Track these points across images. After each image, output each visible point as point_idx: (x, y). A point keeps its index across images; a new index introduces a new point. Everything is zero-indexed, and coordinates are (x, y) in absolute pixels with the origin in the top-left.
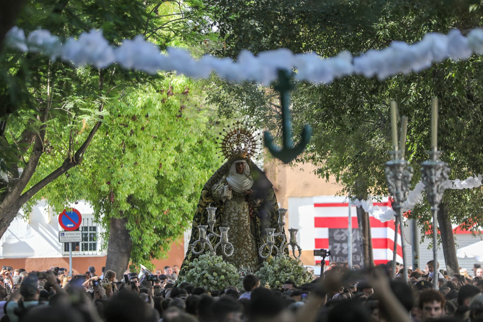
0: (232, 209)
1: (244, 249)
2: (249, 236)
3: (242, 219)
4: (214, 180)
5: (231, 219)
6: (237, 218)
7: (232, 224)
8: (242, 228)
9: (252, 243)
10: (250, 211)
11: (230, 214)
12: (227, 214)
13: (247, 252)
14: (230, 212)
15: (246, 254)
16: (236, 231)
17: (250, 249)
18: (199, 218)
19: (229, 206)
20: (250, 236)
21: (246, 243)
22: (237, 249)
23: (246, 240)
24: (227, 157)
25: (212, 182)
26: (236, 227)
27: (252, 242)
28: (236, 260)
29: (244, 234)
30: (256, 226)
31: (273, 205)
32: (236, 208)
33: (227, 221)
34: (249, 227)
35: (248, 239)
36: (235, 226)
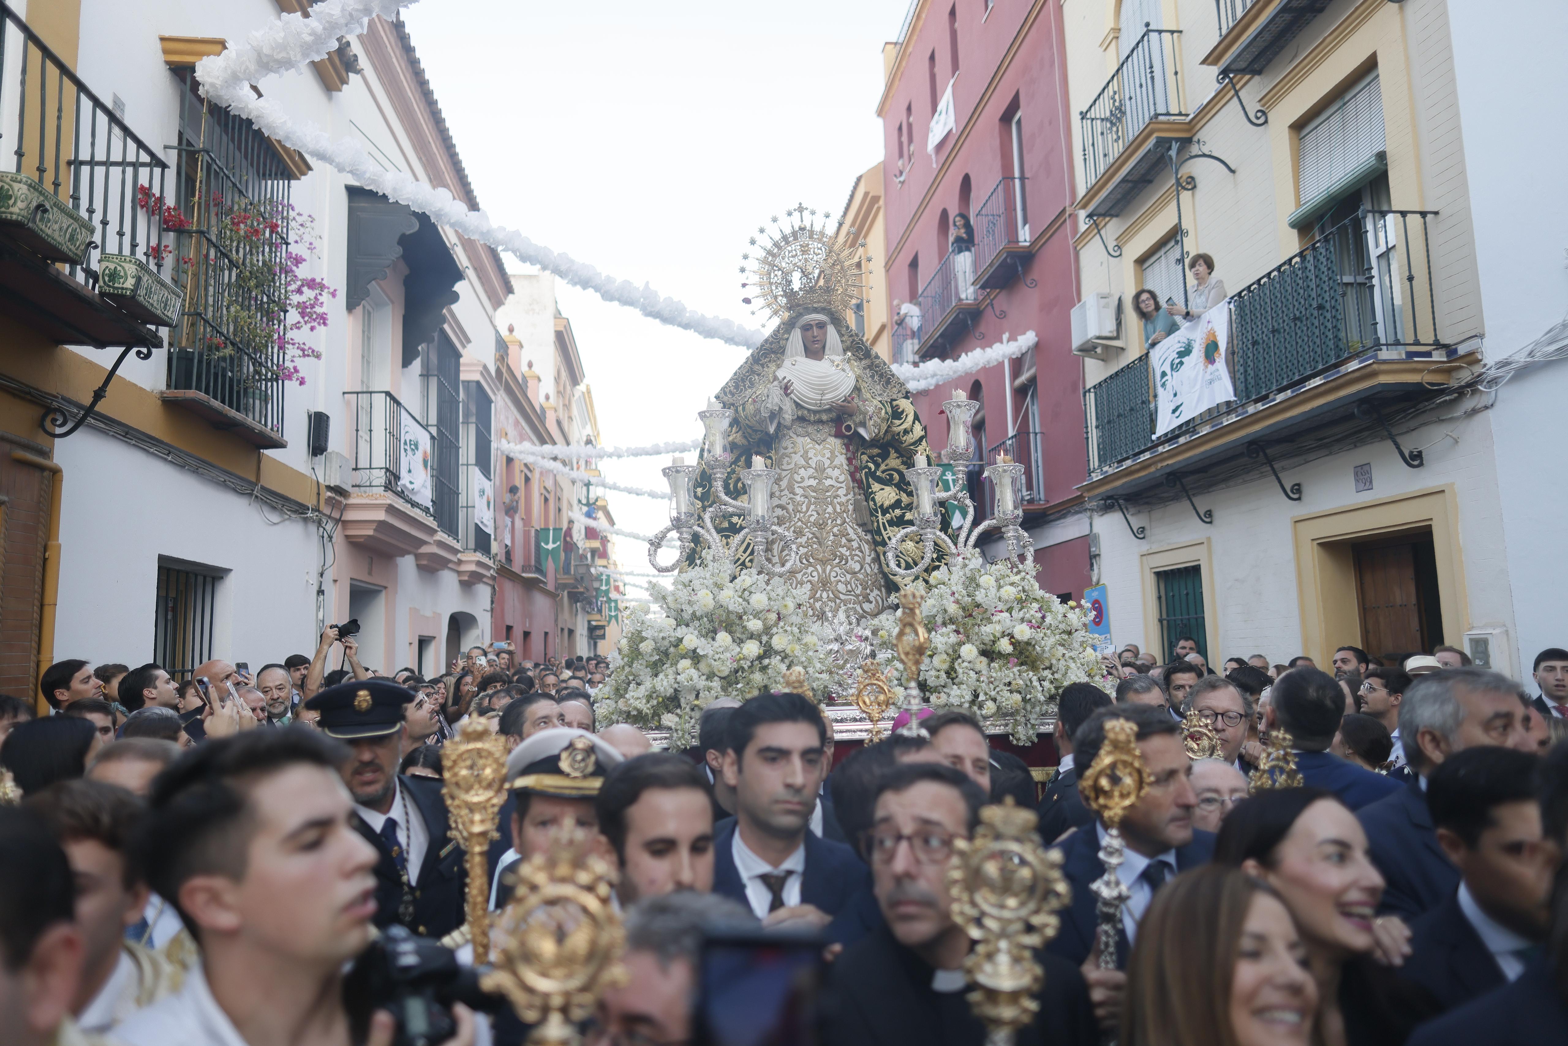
0: (797, 459)
1: (837, 569)
2: (850, 531)
3: (828, 482)
4: (743, 381)
5: (797, 485)
6: (813, 482)
7: (798, 498)
8: (830, 509)
9: (862, 552)
10: (850, 461)
11: (794, 471)
12: (784, 473)
13: (849, 576)
14: (792, 466)
15: (847, 583)
16: (812, 519)
17: (857, 567)
18: (704, 487)
19: (790, 450)
20: (854, 530)
21: (843, 550)
22: (818, 567)
23: (844, 540)
24: (776, 313)
25: (737, 387)
26: (812, 507)
27: (859, 548)
28: (817, 600)
29: (837, 525)
30: (871, 503)
31: (913, 444)
32: (810, 455)
33: (786, 492)
34: (851, 507)
35: (850, 541)
36: (810, 504)
